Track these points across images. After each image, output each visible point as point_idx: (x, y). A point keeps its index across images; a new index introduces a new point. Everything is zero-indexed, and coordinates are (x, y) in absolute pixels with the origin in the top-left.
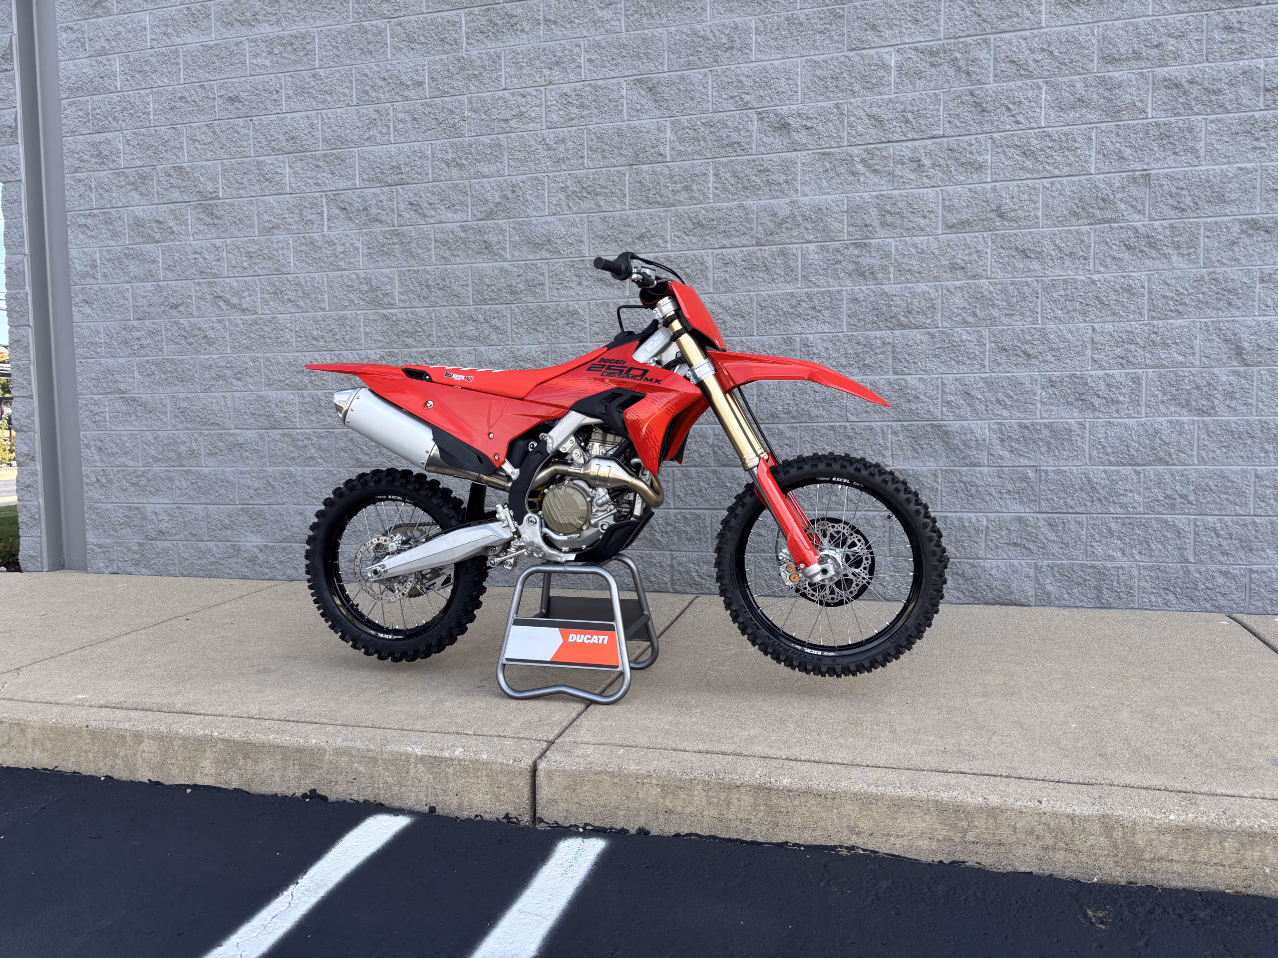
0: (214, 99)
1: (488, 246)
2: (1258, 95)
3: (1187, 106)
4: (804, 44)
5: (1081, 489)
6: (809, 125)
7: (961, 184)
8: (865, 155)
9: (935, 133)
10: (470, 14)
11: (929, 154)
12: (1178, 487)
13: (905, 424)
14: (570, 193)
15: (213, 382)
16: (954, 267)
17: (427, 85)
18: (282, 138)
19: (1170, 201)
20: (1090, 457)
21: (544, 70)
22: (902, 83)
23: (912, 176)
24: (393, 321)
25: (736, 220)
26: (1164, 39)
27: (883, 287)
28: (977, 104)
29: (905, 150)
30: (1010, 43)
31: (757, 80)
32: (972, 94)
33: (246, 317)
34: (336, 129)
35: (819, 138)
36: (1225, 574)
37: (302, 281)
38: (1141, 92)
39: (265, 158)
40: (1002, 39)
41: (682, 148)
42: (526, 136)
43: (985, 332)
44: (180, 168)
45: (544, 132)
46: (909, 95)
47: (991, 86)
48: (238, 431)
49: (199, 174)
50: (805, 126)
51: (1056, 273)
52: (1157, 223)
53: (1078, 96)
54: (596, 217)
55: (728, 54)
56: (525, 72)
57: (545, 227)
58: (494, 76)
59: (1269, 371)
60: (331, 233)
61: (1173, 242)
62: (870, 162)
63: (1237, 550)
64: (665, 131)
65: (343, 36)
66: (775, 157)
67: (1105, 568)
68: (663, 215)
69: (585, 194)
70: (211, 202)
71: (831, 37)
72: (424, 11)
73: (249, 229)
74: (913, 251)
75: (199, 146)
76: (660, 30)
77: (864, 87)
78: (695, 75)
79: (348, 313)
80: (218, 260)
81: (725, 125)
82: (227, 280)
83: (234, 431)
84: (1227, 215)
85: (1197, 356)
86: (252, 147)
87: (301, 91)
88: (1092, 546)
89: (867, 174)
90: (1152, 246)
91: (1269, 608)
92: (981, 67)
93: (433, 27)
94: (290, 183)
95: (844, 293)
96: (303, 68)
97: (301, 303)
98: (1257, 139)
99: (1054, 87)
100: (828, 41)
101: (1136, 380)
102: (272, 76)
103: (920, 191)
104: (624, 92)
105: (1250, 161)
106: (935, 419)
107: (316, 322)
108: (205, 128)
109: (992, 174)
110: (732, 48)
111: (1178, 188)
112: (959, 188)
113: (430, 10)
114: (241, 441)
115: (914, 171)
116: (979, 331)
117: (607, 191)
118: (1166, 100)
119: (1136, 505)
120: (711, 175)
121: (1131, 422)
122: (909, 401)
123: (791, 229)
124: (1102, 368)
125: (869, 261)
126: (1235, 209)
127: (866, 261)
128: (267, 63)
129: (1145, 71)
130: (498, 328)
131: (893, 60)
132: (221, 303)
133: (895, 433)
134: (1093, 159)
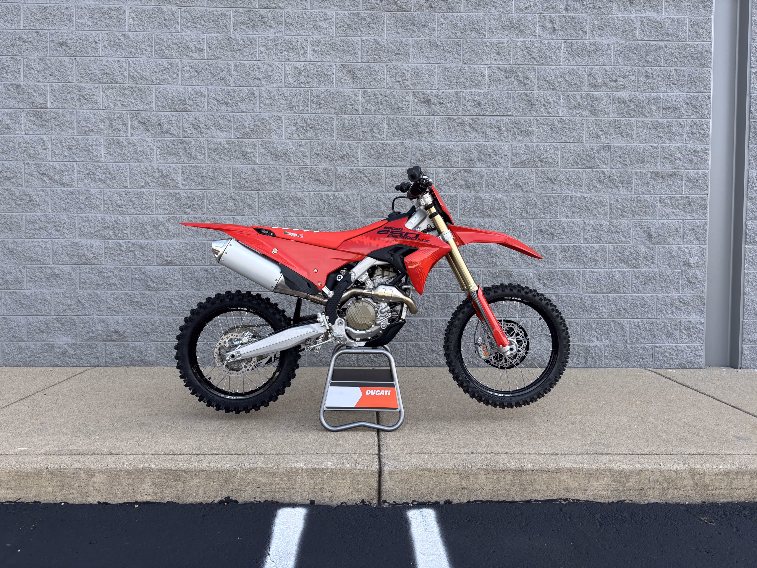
0: (47, 42)
1: (244, 154)
2: (659, 111)
3: (628, 113)
4: (439, 57)
5: (578, 305)
6: (441, 102)
7: (520, 141)
8: (471, 122)
9: (508, 113)
10: (236, 12)
11: (505, 124)
12: (623, 305)
13: (490, 269)
14: (299, 127)
15: (37, 232)
16: (516, 186)
17: (205, 51)
18: (98, 72)
19: (620, 160)
20: (583, 288)
21: (284, 52)
22: (491, 85)
23: (496, 135)
24: (177, 198)
25: (399, 151)
26: (618, 78)
27: (479, 194)
28: (529, 101)
29: (492, 120)
30: (545, 71)
31: (413, 73)
32: (526, 95)
33: (65, 189)
34: (139, 71)
35: (447, 110)
36: (643, 348)
37: (111, 168)
38: (607, 104)
39: (85, 84)
40: (541, 69)
41: (368, 108)
42: (271, 90)
43: (532, 222)
44: (17, 85)
45: (283, 89)
46: (495, 92)
47: (536, 92)
48: (55, 266)
49: (32, 90)
50: (439, 102)
51: (567, 192)
52: (614, 170)
53: (578, 102)
54: (315, 142)
55: (397, 56)
56: (272, 51)
57: (283, 146)
58: (252, 51)
59: (663, 247)
60: (133, 138)
61: (621, 181)
62: (473, 125)
63: (649, 336)
64: (358, 96)
65: (147, 13)
66: (422, 118)
67: (589, 347)
68: (356, 145)
69: (308, 128)
70: (41, 110)
71: (453, 55)
72: (205, 5)
73: (70, 130)
74: (495, 175)
75: (33, 72)
76: (356, 38)
77: (471, 85)
78: (377, 66)
79: (144, 190)
80: (45, 149)
81: (394, 97)
82: (51, 163)
83: (52, 266)
84: (645, 169)
85: (631, 238)
86: (74, 76)
87: (114, 44)
88: (583, 335)
89: (472, 132)
90: (611, 182)
91: (663, 365)
92: (531, 82)
93: (211, 16)
94: (103, 103)
95: (458, 197)
96: (116, 30)
97: (109, 182)
98: (659, 132)
99: (566, 96)
100: (451, 58)
101: (604, 250)
102: (93, 32)
103: (500, 143)
104: (334, 71)
105: (656, 143)
106: (506, 267)
107: (120, 195)
108: (39, 60)
109: (536, 138)
110: (398, 54)
111: (623, 154)
112: (520, 144)
113: (209, 5)
114: (57, 273)
115: (496, 132)
116: (528, 221)
117: (323, 128)
118: (618, 109)
119: (604, 314)
120: (385, 124)
121: (602, 271)
122: (492, 257)
123: (430, 159)
124: (588, 242)
125: (472, 179)
126: (649, 166)
127: (471, 180)
128: (89, 23)
129: (609, 93)
130: (250, 205)
131: (487, 72)
132: (46, 179)
133: (484, 274)
134: (584, 135)
